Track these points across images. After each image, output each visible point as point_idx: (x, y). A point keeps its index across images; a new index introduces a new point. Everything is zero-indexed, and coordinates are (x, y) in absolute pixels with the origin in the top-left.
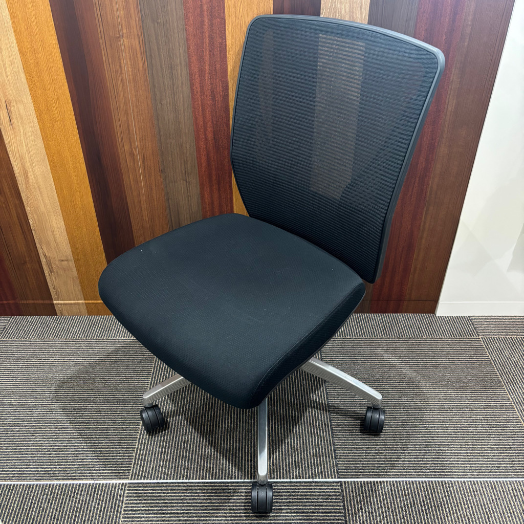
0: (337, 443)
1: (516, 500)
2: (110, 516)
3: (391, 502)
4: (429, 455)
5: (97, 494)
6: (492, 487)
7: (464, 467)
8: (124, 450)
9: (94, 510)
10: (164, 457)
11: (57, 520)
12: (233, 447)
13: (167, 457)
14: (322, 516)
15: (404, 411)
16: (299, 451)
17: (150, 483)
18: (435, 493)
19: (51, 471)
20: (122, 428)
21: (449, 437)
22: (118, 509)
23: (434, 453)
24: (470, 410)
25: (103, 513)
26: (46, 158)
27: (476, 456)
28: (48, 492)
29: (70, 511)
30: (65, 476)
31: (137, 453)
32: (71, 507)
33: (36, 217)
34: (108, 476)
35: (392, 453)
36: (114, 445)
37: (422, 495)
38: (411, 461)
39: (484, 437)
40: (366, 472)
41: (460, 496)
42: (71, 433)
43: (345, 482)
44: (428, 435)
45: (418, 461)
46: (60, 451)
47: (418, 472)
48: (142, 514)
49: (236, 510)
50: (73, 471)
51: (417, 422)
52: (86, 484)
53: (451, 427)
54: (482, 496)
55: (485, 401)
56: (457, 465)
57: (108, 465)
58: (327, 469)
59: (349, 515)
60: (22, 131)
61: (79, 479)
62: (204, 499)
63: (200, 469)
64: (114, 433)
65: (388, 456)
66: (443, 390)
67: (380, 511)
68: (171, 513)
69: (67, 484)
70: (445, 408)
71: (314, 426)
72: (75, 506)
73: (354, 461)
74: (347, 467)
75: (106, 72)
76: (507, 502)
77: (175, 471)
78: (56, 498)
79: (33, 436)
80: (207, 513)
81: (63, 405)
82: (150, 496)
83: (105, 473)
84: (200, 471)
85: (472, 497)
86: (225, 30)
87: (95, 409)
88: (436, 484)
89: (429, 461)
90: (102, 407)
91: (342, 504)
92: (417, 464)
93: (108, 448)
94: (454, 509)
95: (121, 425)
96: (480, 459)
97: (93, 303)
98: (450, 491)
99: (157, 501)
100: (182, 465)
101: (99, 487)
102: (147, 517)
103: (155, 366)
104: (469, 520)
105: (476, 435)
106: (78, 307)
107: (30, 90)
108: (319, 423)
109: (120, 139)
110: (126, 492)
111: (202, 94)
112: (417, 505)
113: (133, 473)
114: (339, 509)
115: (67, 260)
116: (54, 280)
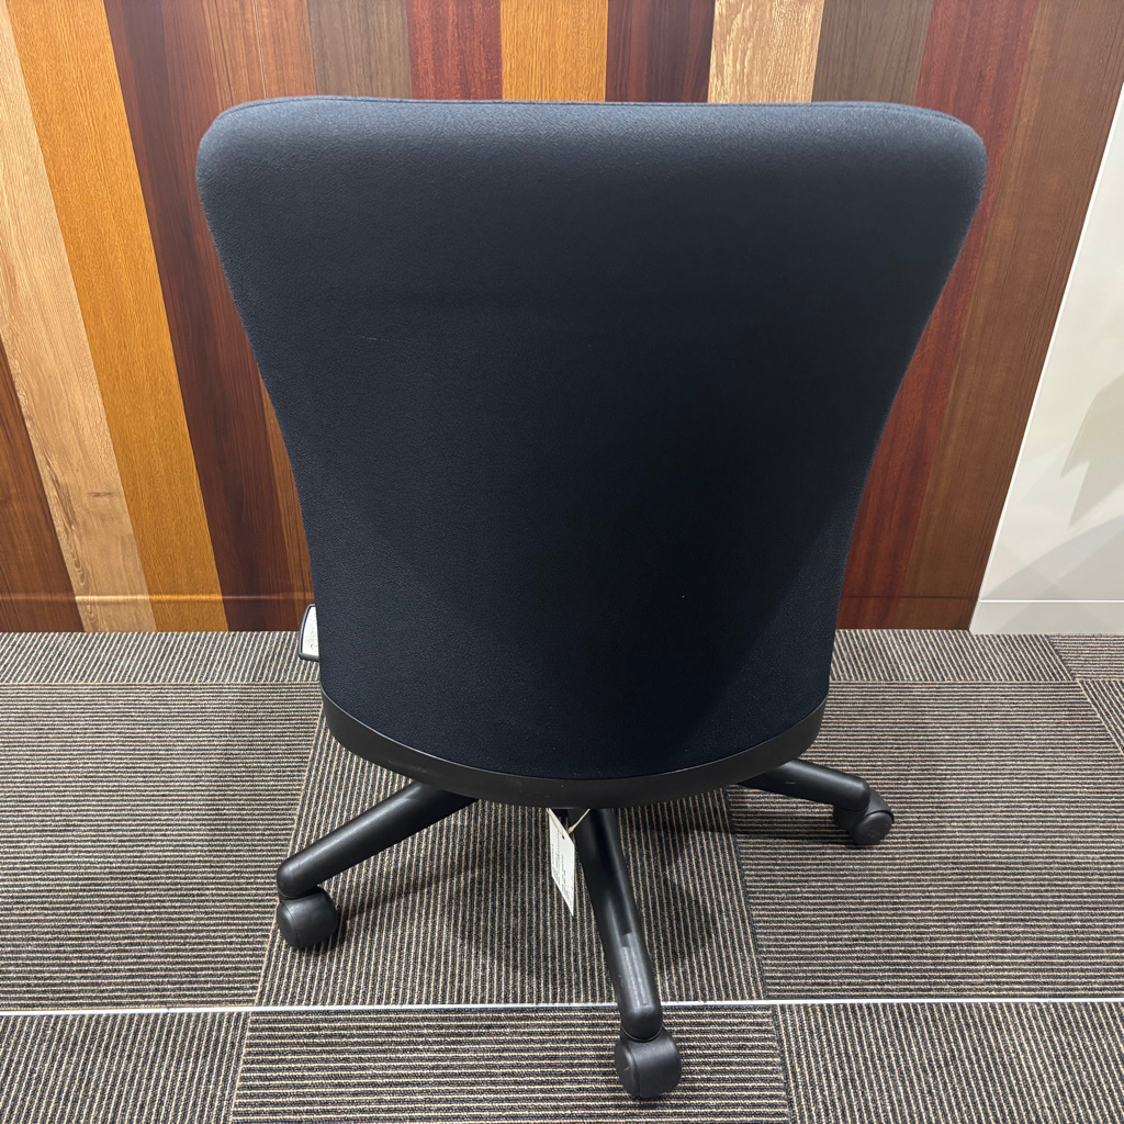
0: (760, 916)
2: (206, 1093)
3: (896, 1055)
4: (981, 945)
5: (175, 1040)
7: (1067, 970)
8: (243, 934)
9: (166, 1077)
11: (75, 1102)
12: (508, 926)
14: (730, 1089)
15: (913, 843)
16: (669, 935)
17: (307, 1013)
18: (1002, 1033)
19: (60, 985)
20: (238, 884)
21: (1024, 902)
22: (226, 1075)
23: (992, 938)
24: (1068, 842)
25: (190, 1086)
26: (60, 236)
27: (1092, 945)
28: (52, 1036)
29: (106, 1081)
30: (95, 998)
31: (273, 942)
32: (109, 1071)
33: (34, 386)
34: (203, 996)
35: (892, 939)
36: (218, 925)
37: (970, 1036)
38: (938, 958)
39: (1110, 903)
40: (833, 984)
41: (1063, 1038)
42: (112, 896)
43: (782, 1007)
44: (974, 897)
45: (954, 958)
46: (83, 939)
47: (957, 984)
48: (287, 1086)
49: (519, 1075)
50: (116, 984)
51: (945, 869)
52: (149, 1016)
53: (1029, 880)
55: (1103, 822)
56: (1049, 967)
57: (202, 969)
58: (739, 977)
59: (797, 1087)
61: (131, 1004)
62: (439, 1051)
63: (429, 979)
64: (219, 895)
65: (884, 945)
66: (1002, 797)
67: (873, 1076)
68: (359, 1085)
69: (100, 1016)
70: (1009, 837)
71: (700, 878)
72: (119, 1069)
73: (802, 959)
74: (786, 971)
77: (366, 984)
78: (73, 1050)
79: (18, 903)
80: (446, 1083)
81: (94, 831)
82: (307, 1045)
83: (196, 989)
84: (429, 984)
85: (1091, 1040)
87: (172, 840)
88: (1003, 1012)
89: (981, 958)
90: (189, 835)
91: (778, 1060)
92: (952, 964)
93: (202, 931)
94: (1050, 1070)
95: (234, 878)
96: (1102, 952)
98: (1039, 1027)
99: (324, 1056)
100: (384, 970)
101: (180, 1022)
102: (298, 1095)
103: (316, 744)
104: (1088, 1096)
105: (1088, 897)
106: (133, 609)
108: (713, 871)
110: (248, 1034)
111: (438, 76)
112: (961, 1061)
113: (263, 990)
114: (771, 1072)
115: (109, 494)
116: (77, 544)
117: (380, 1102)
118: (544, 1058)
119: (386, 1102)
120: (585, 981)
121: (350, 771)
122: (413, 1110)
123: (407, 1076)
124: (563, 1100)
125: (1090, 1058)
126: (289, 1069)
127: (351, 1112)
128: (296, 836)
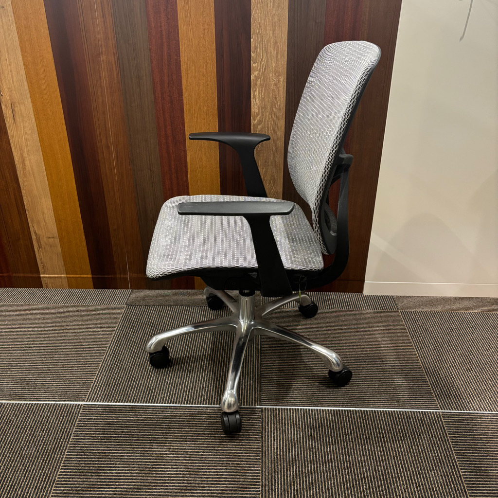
0: (264, 381)
1: (409, 425)
2: (65, 427)
3: (302, 424)
5: (57, 411)
6: (390, 415)
8: (84, 381)
10: (117, 387)
12: (175, 382)
13: (119, 387)
17: (102, 405)
18: (340, 418)
20: (85, 367)
22: (72, 422)
25: (60, 425)
27: (380, 393)
28: (16, 409)
29: (33, 422)
30: (32, 398)
31: (94, 384)
32: (34, 420)
33: (29, 199)
34: (68, 399)
36: (76, 378)
37: (329, 419)
38: (324, 396)
40: (285, 402)
41: (362, 421)
42: (42, 369)
43: (265, 408)
45: (330, 396)
46: (30, 381)
47: (328, 403)
48: (92, 426)
49: (171, 426)
52: (49, 404)
54: (380, 422)
55: (395, 356)
57: (69, 391)
58: (252, 399)
59: (265, 432)
60: (22, 126)
61: (44, 400)
62: (145, 418)
63: (145, 396)
65: (305, 391)
66: (360, 347)
67: (292, 430)
68: (116, 427)
72: (37, 419)
73: (276, 394)
74: (269, 398)
76: (401, 426)
77: (124, 397)
78: (22, 413)
79: (10, 370)
80: (146, 427)
81: (38, 349)
82: (101, 414)
83: (66, 397)
84: (145, 398)
85: (372, 421)
87: (64, 353)
88: (342, 412)
89: (339, 396)
90: (70, 352)
91: (261, 424)
95: (84, 365)
98: (354, 417)
99: (106, 418)
100: (130, 393)
101: (59, 406)
102: (95, 429)
103: (119, 325)
105: (383, 378)
106: (60, 280)
107: (30, 94)
108: (250, 367)
109: (98, 135)
110: (81, 410)
111: (163, 99)
112: (324, 426)
113: (88, 398)
114: (258, 428)
115: (53, 237)
116: (42, 256)
117: (122, 432)
119: (124, 432)
120: (199, 398)
121: (129, 333)
122: (133, 435)
123: (132, 425)
124: (184, 433)
125: (370, 427)
126: (93, 421)
127: (112, 434)
128: (107, 352)
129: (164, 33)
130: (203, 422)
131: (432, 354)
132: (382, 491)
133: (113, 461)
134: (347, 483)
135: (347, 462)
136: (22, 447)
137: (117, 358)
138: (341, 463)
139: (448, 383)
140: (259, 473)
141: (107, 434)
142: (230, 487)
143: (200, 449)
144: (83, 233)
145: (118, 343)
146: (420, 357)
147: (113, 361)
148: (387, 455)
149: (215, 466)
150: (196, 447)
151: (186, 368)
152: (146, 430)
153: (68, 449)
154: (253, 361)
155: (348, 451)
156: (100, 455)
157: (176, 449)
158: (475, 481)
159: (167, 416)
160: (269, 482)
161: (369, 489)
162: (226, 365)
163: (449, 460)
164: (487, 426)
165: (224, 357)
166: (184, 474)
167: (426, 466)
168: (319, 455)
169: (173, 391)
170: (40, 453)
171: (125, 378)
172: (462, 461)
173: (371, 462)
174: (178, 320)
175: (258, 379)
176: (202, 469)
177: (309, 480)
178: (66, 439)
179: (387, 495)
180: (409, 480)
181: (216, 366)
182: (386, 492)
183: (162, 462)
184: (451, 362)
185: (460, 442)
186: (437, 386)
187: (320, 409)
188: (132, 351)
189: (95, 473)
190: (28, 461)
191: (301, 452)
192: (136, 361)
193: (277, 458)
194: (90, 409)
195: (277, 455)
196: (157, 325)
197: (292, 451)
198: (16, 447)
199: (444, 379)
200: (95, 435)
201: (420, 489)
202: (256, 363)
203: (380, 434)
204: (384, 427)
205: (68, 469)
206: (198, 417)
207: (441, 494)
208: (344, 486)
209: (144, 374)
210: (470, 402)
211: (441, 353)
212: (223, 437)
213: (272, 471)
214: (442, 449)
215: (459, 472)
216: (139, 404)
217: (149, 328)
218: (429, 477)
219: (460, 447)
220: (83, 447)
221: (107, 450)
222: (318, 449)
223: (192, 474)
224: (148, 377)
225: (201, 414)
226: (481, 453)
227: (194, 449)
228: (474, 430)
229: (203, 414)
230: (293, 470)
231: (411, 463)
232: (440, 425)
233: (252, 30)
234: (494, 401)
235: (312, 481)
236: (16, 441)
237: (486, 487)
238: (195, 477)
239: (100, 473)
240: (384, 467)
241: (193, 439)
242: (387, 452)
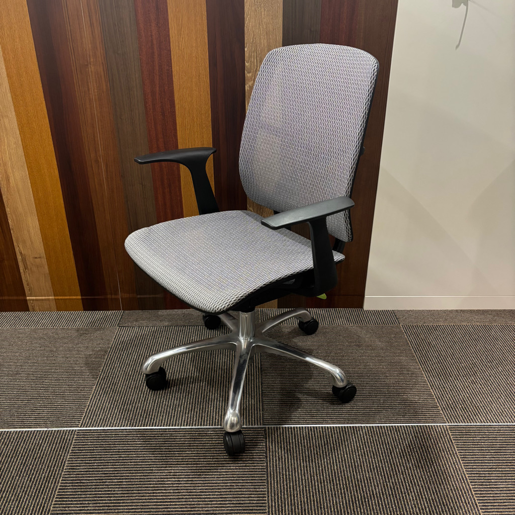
0: (266, 400)
1: (416, 440)
2: (59, 454)
3: (307, 442)
4: (344, 408)
5: (49, 439)
6: (396, 431)
7: (374, 416)
8: (77, 406)
9: (45, 450)
10: (112, 411)
11: (12, 457)
13: (114, 411)
17: (97, 430)
18: (346, 435)
20: (77, 391)
22: (66, 449)
23: (349, 407)
25: (53, 452)
26: (26, 165)
27: (385, 408)
29: (24, 451)
30: (22, 426)
31: (88, 408)
32: (25, 448)
33: (14, 217)
34: (61, 425)
35: (313, 407)
37: (335, 436)
38: (328, 413)
40: (288, 421)
41: (368, 437)
43: (268, 428)
45: (334, 413)
46: (19, 408)
47: (333, 420)
49: (171, 449)
52: (40, 431)
54: (387, 437)
57: (61, 417)
58: (254, 418)
59: (270, 452)
60: (6, 141)
61: (34, 427)
62: (143, 441)
63: (143, 419)
65: (309, 409)
67: (297, 449)
68: (113, 452)
69: (23, 431)
72: (28, 447)
73: (278, 413)
74: (272, 417)
75: (77, 93)
76: (408, 442)
77: (120, 421)
78: (12, 442)
80: (144, 451)
82: (96, 440)
83: (58, 423)
84: (142, 421)
85: (378, 437)
86: (171, 60)
87: (55, 378)
88: (348, 429)
89: (344, 412)
91: (264, 444)
94: (362, 447)
95: (76, 389)
96: (388, 410)
97: (61, 299)
98: (360, 433)
99: (102, 443)
100: (126, 417)
101: (51, 433)
102: (91, 455)
106: (48, 303)
107: (14, 107)
109: (87, 147)
110: (75, 436)
111: (154, 110)
112: (330, 444)
113: (82, 423)
114: (261, 448)
115: (40, 257)
116: (28, 276)
117: (120, 457)
118: (180, 444)
119: (122, 457)
120: (199, 420)
121: (123, 356)
122: (131, 460)
123: (130, 449)
124: (185, 456)
125: (377, 443)
126: (89, 447)
127: (109, 460)
128: (100, 375)
129: (155, 42)
130: (204, 443)
131: (436, 367)
132: (392, 507)
133: (111, 488)
134: (356, 501)
135: (354, 479)
136: (13, 477)
137: (111, 381)
138: (349, 481)
139: (454, 396)
140: (265, 494)
141: (104, 460)
142: (235, 510)
143: (202, 472)
144: (72, 252)
145: (112, 365)
146: (424, 371)
147: (107, 385)
148: (396, 471)
149: (219, 489)
150: (198, 470)
151: (184, 389)
152: (145, 454)
153: (63, 478)
154: (254, 379)
155: (355, 468)
156: (97, 482)
157: (177, 472)
158: (485, 494)
159: (167, 439)
160: (275, 503)
161: (379, 506)
162: (226, 385)
163: (458, 474)
164: (494, 437)
165: (224, 377)
166: (186, 498)
167: (436, 480)
168: (326, 473)
169: (172, 413)
170: (33, 482)
171: (120, 401)
172: (471, 474)
173: (379, 478)
174: (174, 341)
175: (259, 399)
176: (206, 492)
177: (317, 500)
178: (60, 467)
179: (397, 512)
180: (418, 495)
181: (215, 386)
182: (396, 509)
183: (163, 487)
184: (455, 375)
185: (469, 455)
186: (442, 399)
187: (325, 427)
188: (126, 373)
189: (93, 500)
190: (20, 491)
191: (307, 470)
192: (131, 383)
193: (283, 478)
194: (85, 435)
195: (283, 475)
196: (152, 346)
197: (298, 470)
198: (7, 477)
199: (449, 392)
200: (91, 462)
201: (430, 503)
202: (256, 382)
203: (387, 450)
204: (391, 443)
205: (63, 498)
206: (199, 438)
207: (452, 508)
208: (353, 504)
209: (141, 396)
210: (477, 414)
211: (445, 366)
212: (226, 458)
213: (278, 492)
214: (451, 462)
215: (469, 485)
216: (136, 428)
217: (144, 350)
218: (439, 492)
219: (468, 460)
220: (79, 474)
221: (104, 477)
222: (325, 467)
223: (195, 498)
224: (145, 400)
225: (202, 436)
226: (490, 466)
227: (197, 472)
228: (482, 442)
229: (204, 436)
230: (300, 489)
231: (419, 478)
232: (447, 438)
233: (246, 39)
234: (501, 413)
235: (320, 500)
236: (6, 471)
237: (497, 499)
238: (198, 501)
239: (98, 500)
240: (392, 483)
241: (194, 461)
242: (395, 468)
